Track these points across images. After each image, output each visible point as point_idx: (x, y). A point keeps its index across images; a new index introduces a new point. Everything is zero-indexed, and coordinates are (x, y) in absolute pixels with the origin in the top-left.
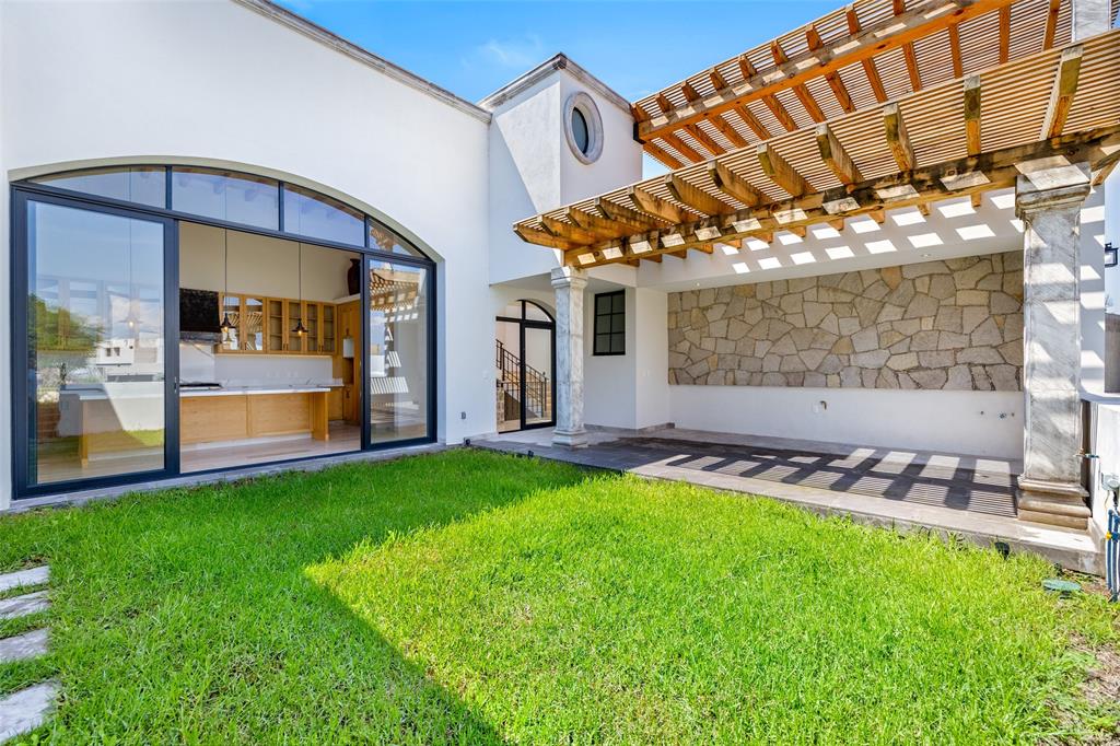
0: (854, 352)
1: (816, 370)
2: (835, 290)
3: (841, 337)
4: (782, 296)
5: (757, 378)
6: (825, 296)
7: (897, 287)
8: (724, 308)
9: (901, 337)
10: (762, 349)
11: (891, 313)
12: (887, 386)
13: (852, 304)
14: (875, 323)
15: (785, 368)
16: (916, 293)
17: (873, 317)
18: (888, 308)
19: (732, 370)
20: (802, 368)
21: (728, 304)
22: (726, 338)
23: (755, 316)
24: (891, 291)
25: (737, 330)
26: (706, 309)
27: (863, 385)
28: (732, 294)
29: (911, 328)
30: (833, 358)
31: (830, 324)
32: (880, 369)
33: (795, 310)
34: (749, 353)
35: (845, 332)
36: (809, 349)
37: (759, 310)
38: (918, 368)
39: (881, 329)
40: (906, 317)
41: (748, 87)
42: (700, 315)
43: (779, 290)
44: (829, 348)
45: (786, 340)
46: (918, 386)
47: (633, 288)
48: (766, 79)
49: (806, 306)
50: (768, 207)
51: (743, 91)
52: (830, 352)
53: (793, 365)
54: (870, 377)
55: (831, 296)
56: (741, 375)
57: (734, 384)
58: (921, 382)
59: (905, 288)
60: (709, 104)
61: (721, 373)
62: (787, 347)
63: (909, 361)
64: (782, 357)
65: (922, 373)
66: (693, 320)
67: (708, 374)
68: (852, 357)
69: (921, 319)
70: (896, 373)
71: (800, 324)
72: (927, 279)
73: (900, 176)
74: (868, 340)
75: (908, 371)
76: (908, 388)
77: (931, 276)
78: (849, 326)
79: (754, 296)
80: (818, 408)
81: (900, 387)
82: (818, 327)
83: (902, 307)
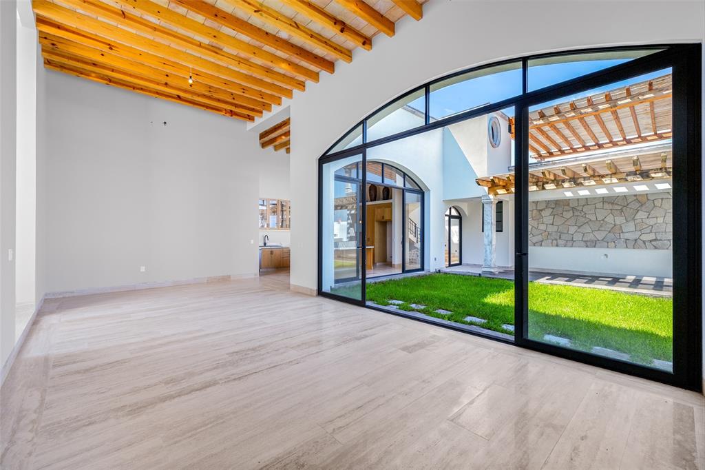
0: (622, 232)
1: (602, 240)
2: (613, 203)
3: (615, 225)
4: (584, 206)
5: (571, 243)
6: (606, 206)
7: (645, 203)
8: (551, 210)
9: (647, 226)
10: (572, 230)
11: (641, 215)
12: (640, 247)
13: (621, 210)
14: (634, 219)
15: (585, 239)
16: (655, 206)
17: (632, 217)
18: (640, 212)
19: (556, 240)
20: (595, 239)
21: (553, 208)
22: (553, 224)
23: (569, 215)
24: (642, 205)
25: (558, 221)
26: (542, 210)
27: (627, 247)
28: (556, 204)
29: (652, 222)
30: (611, 235)
31: (610, 219)
32: (636, 240)
33: (591, 212)
34: (566, 231)
35: (618, 223)
36: (599, 230)
37: (571, 212)
38: (656, 240)
39: (636, 222)
40: (650, 216)
41: (573, 114)
42: (538, 213)
43: (582, 203)
44: (609, 230)
45: (586, 226)
46: (656, 248)
47: (508, 202)
48: (583, 111)
49: (597, 210)
50: (599, 176)
51: (570, 115)
52: (610, 232)
53: (590, 237)
54: (631, 244)
55: (611, 206)
56: (560, 242)
57: (557, 246)
58: (657, 246)
59: (650, 204)
60: (551, 119)
61: (550, 241)
62: (587, 229)
63: (652, 236)
64: (584, 234)
65: (658, 242)
66: (534, 215)
67: (542, 241)
68: (621, 234)
69: (657, 218)
70: (644, 242)
71: (594, 219)
72: (660, 200)
73: (661, 169)
74: (631, 226)
75: (651, 241)
76: (650, 249)
77: (662, 199)
78: (620, 220)
79: (568, 205)
80: (603, 258)
81: (646, 248)
82: (603, 220)
83: (647, 212)
